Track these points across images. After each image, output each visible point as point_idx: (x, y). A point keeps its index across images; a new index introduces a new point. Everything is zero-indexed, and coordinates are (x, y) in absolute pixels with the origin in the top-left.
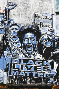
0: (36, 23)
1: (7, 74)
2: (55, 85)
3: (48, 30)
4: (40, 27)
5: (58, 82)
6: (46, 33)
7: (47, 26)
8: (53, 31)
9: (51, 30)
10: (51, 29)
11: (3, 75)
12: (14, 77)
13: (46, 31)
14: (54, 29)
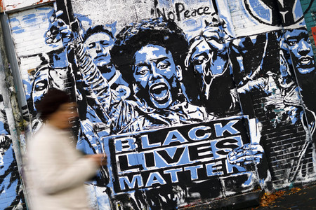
0: (161, 9)
1: (108, 191)
2: (267, 190)
3: (204, 25)
4: (179, 20)
5: (273, 178)
6: (202, 35)
7: (201, 11)
8: (221, 25)
9: (214, 20)
10: (215, 16)
11: (95, 199)
12: (132, 195)
13: (201, 27)
14: (223, 17)
